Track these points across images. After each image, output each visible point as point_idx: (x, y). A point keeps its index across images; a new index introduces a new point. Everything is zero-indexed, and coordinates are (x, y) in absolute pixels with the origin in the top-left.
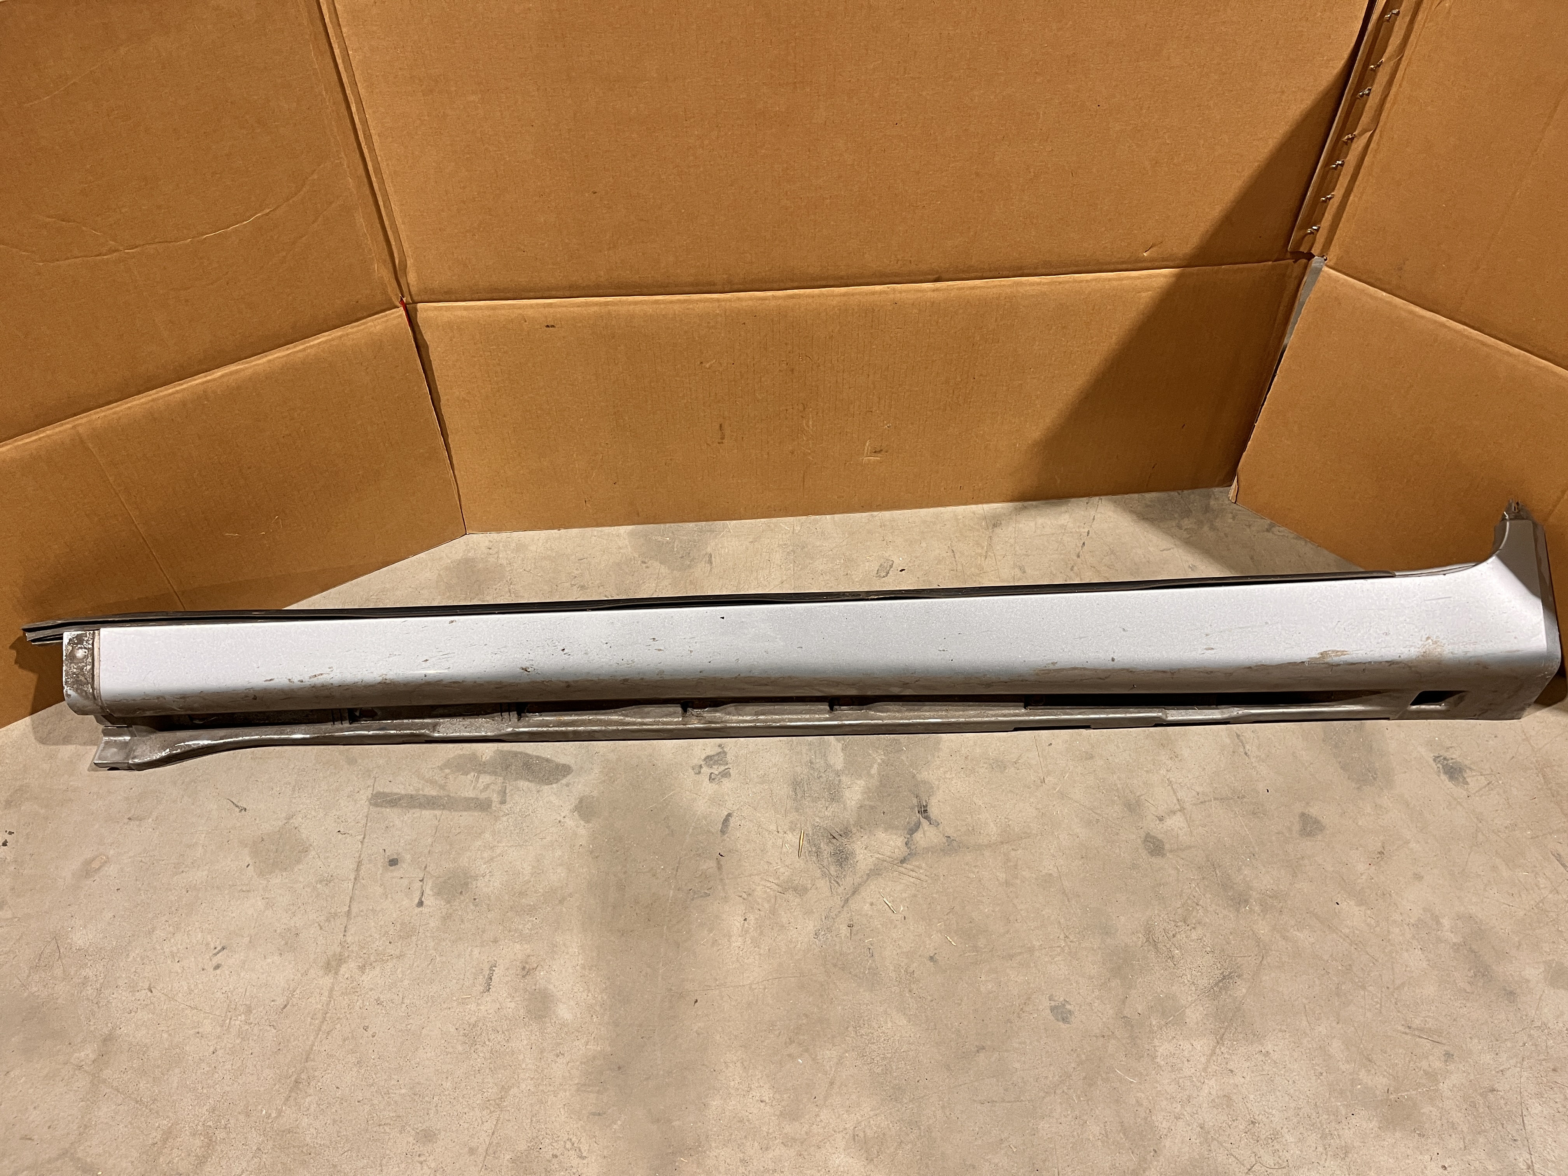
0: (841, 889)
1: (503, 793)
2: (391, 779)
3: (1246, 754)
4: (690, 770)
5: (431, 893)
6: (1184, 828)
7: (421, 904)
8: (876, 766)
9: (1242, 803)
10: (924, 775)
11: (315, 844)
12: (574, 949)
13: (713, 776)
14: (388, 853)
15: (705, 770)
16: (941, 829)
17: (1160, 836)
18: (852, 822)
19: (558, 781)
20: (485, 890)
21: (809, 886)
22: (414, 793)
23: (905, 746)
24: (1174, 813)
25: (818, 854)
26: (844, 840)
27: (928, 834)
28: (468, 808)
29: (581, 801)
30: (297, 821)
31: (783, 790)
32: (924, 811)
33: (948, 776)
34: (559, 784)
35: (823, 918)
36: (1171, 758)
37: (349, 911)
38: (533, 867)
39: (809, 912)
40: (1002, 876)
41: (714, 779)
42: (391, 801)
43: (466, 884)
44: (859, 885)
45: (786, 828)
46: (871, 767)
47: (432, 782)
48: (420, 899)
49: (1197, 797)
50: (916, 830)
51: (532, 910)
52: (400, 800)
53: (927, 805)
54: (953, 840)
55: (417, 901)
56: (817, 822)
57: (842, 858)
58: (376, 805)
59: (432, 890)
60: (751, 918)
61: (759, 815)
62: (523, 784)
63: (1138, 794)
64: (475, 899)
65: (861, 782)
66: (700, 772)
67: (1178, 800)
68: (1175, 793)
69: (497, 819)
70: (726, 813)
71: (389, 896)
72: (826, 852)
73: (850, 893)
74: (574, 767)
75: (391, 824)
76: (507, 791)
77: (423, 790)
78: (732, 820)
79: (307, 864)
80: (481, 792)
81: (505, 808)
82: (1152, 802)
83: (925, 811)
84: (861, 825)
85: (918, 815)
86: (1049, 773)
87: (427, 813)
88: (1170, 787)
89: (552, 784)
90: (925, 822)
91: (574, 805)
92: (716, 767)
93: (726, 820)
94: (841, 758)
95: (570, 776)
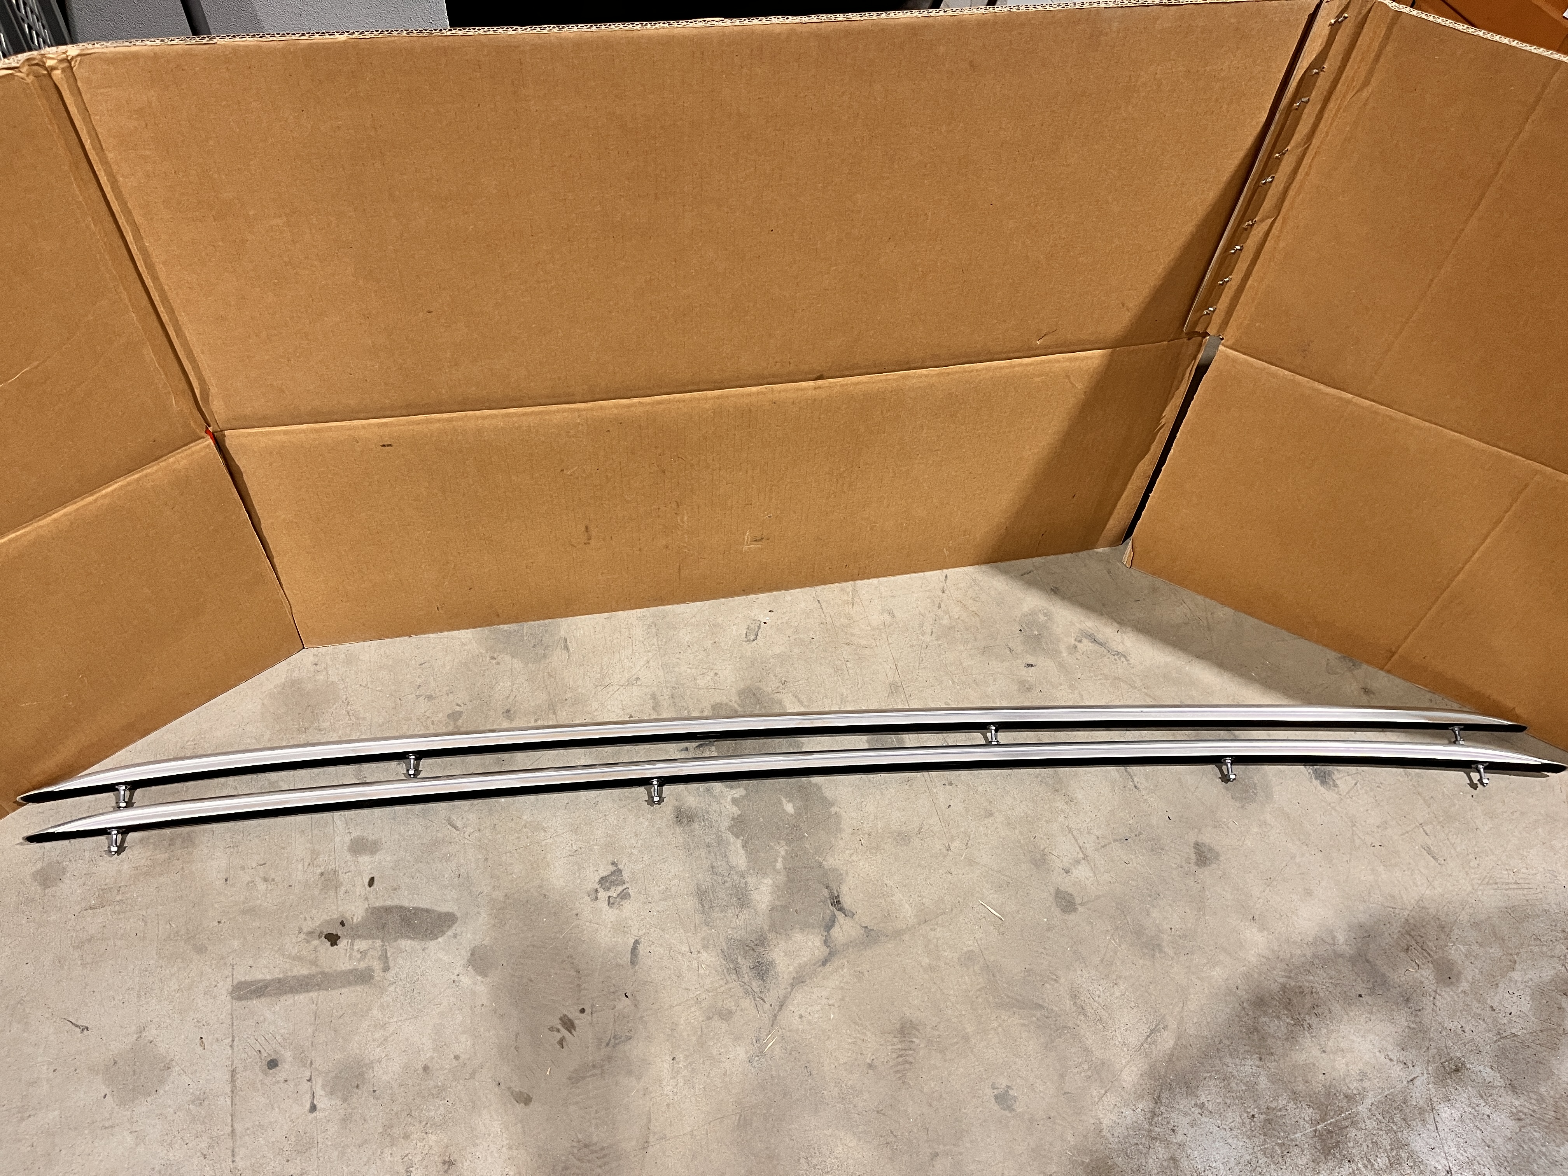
0: (767, 1006)
1: (384, 958)
2: (250, 963)
3: (1136, 787)
4: (586, 898)
5: (322, 1093)
6: (1090, 877)
7: (313, 1108)
8: (780, 860)
9: (1140, 840)
10: (830, 862)
11: (177, 1058)
12: (496, 1127)
13: (611, 900)
14: (264, 1054)
15: (603, 895)
16: (857, 920)
17: (1070, 890)
18: (766, 928)
19: (443, 933)
20: (384, 1077)
21: (734, 1008)
22: (281, 976)
23: (806, 832)
24: (1079, 862)
25: (737, 970)
26: (761, 950)
27: (844, 927)
28: (349, 983)
29: (472, 955)
30: (151, 1033)
31: (690, 904)
32: (836, 902)
33: (854, 858)
34: (445, 937)
35: (754, 1041)
36: (1067, 803)
37: (233, 1131)
38: (435, 1040)
39: (737, 1038)
40: (926, 961)
41: (613, 904)
42: (255, 991)
43: (362, 1074)
44: (784, 997)
45: (699, 946)
46: (776, 861)
47: (299, 958)
48: (312, 1103)
49: (1097, 841)
50: (833, 926)
51: (440, 1091)
52: (267, 987)
53: (838, 896)
54: (871, 930)
55: (308, 1106)
56: (730, 934)
57: (762, 970)
58: (240, 998)
59: (323, 1089)
60: (680, 1057)
61: (667, 936)
62: (406, 944)
63: (1042, 847)
64: (374, 1091)
65: (768, 881)
66: (597, 898)
67: (1080, 847)
68: (1076, 841)
69: (383, 990)
70: (633, 941)
71: (276, 1105)
72: (745, 966)
73: (777, 1008)
74: (458, 915)
75: (262, 1018)
76: (389, 954)
77: (291, 970)
78: (640, 947)
79: (173, 1083)
80: (359, 961)
81: (390, 975)
82: (1056, 854)
83: (838, 902)
84: (775, 929)
85: (831, 908)
86: (952, 839)
87: (301, 998)
88: (1070, 834)
89: (437, 938)
90: (840, 916)
91: (466, 958)
92: (613, 889)
93: (634, 949)
94: (744, 857)
95: (456, 925)
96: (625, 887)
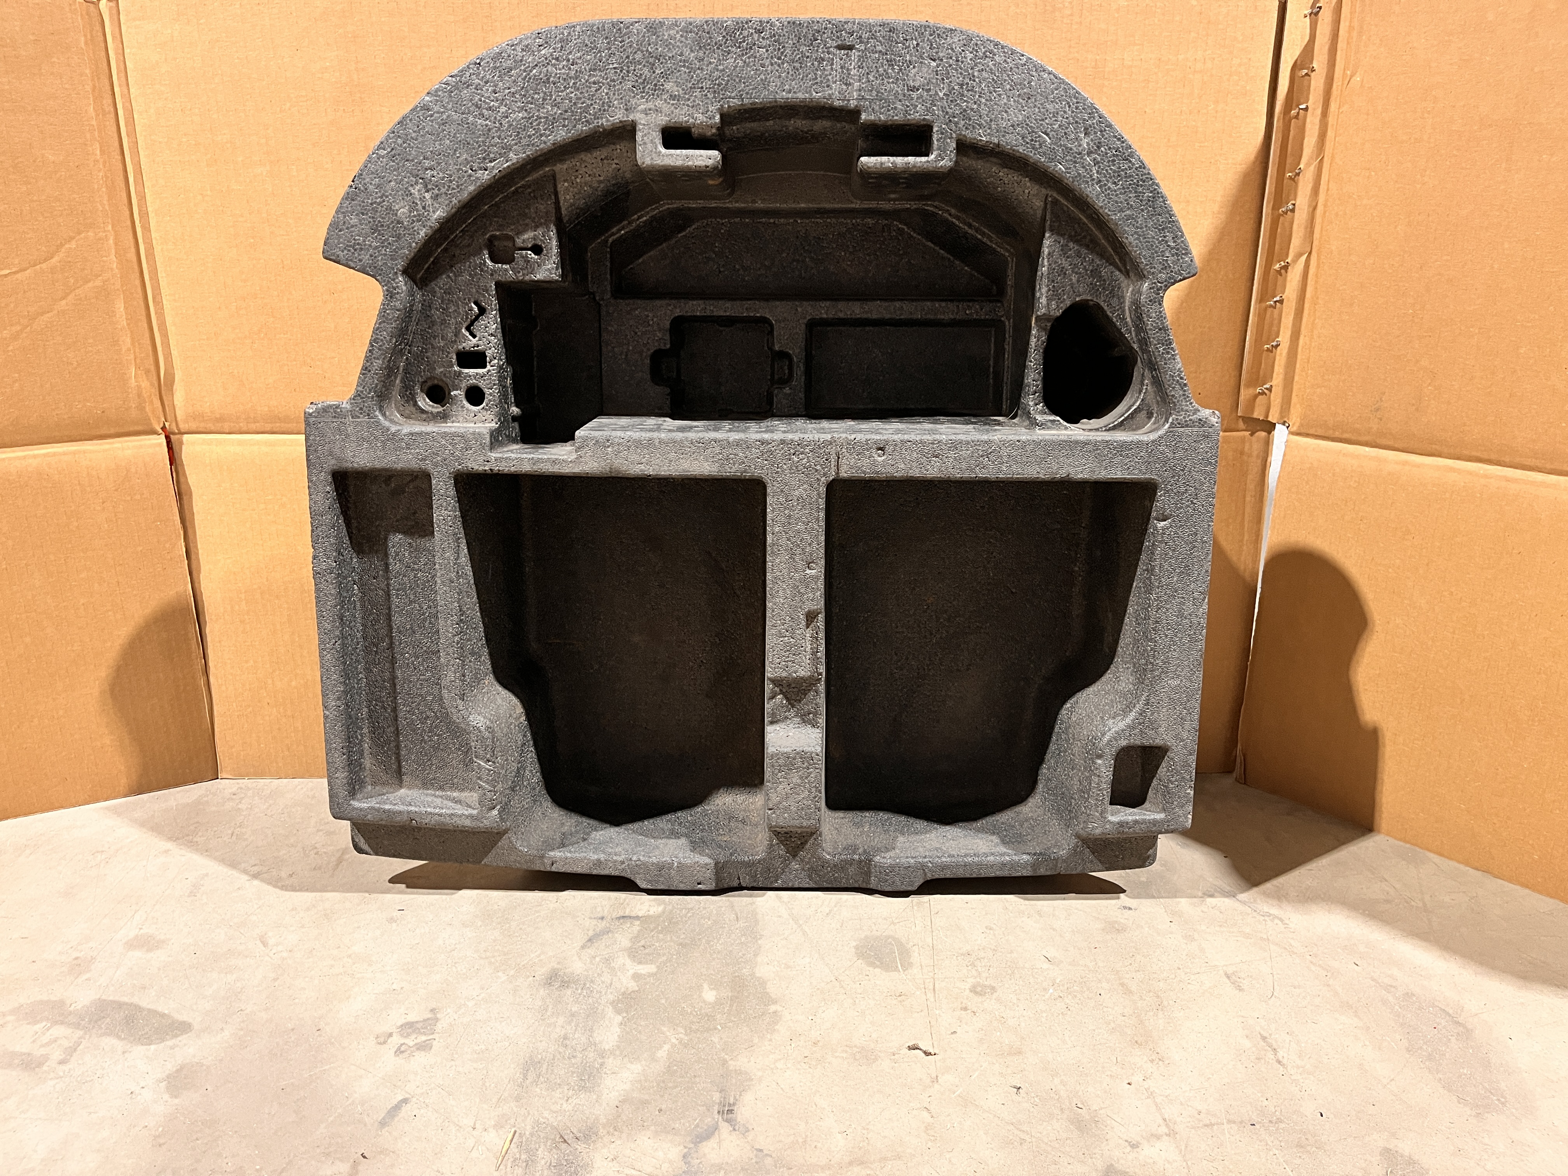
1: (71, 1051)
3: (1279, 1062)
4: (372, 1039)
6: (1175, 1160)
8: (666, 1047)
9: (1277, 1130)
10: (742, 1062)
13: (403, 1048)
15: (396, 1040)
16: (750, 1138)
18: (602, 1121)
19: (163, 1040)
23: (720, 1024)
24: (1158, 1137)
25: (529, 1163)
26: (580, 1147)
27: (725, 1144)
29: (180, 1069)
31: (506, 1072)
32: (728, 1111)
33: (780, 1065)
34: (161, 1046)
36: (1152, 1061)
38: (54, 1150)
41: (403, 1052)
45: (490, 1124)
46: (660, 1047)
49: (1198, 1117)
50: (707, 1139)
53: (734, 1104)
54: (767, 1155)
56: (544, 1118)
57: (568, 1171)
61: (452, 1103)
62: (108, 1042)
63: (1094, 1106)
65: (637, 1068)
66: (385, 1042)
67: (1165, 1120)
68: (1159, 1110)
69: (40, 1082)
70: (400, 1098)
72: (543, 1162)
74: (196, 1027)
76: (80, 1048)
78: (406, 1108)
80: (40, 1046)
81: (62, 1069)
82: (1119, 1120)
83: (730, 1111)
84: (615, 1126)
85: (716, 1116)
88: (1150, 1101)
89: (150, 1044)
90: (725, 1128)
91: (167, 1072)
92: (413, 1037)
93: (397, 1108)
94: (616, 1036)
95: (185, 1036)
96: (431, 1037)
